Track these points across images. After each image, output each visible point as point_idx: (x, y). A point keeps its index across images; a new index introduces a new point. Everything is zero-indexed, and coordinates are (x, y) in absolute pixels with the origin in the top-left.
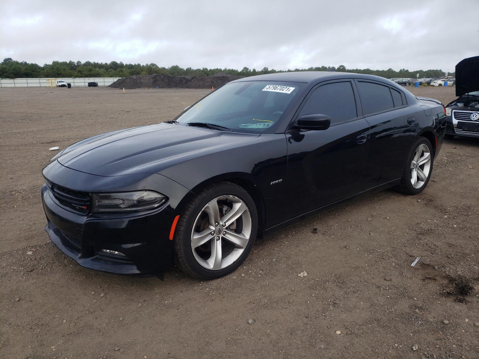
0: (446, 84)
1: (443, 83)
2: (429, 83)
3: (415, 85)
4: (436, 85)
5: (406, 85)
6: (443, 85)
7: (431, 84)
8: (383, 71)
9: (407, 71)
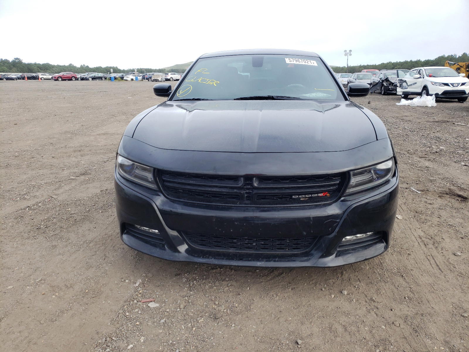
0: (137, 79)
1: (134, 78)
2: (122, 78)
3: (110, 79)
4: (129, 79)
5: (102, 80)
6: (134, 79)
7: (124, 79)
8: (64, 65)
9: (87, 67)
